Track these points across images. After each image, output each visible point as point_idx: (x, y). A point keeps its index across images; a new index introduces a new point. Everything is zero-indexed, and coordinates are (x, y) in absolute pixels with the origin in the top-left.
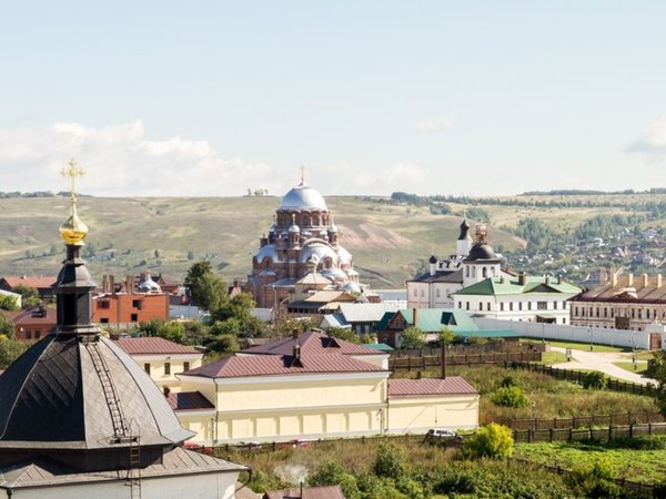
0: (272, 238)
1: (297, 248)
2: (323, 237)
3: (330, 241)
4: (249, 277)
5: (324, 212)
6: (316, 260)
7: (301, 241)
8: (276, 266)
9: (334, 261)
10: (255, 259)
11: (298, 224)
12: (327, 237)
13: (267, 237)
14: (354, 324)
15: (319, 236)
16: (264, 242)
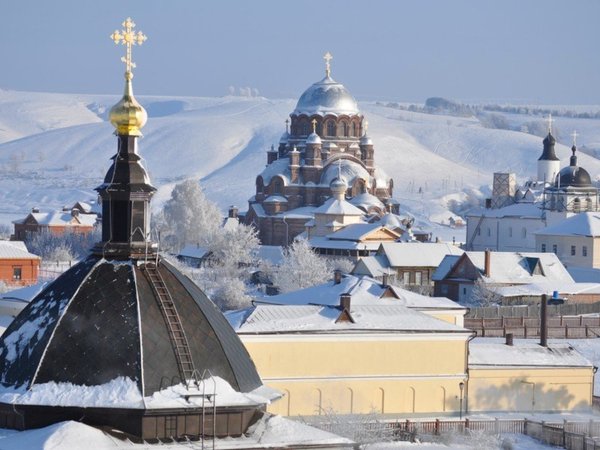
0: (283, 152)
1: (319, 167)
2: (354, 151)
3: (363, 157)
4: (251, 203)
5: (356, 117)
6: (344, 181)
7: (324, 157)
8: (288, 189)
9: (369, 185)
10: (259, 180)
11: (320, 133)
12: (359, 152)
13: (276, 149)
14: (401, 270)
15: (347, 150)
16: (272, 157)
